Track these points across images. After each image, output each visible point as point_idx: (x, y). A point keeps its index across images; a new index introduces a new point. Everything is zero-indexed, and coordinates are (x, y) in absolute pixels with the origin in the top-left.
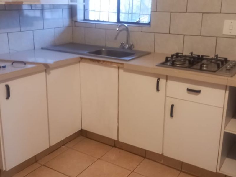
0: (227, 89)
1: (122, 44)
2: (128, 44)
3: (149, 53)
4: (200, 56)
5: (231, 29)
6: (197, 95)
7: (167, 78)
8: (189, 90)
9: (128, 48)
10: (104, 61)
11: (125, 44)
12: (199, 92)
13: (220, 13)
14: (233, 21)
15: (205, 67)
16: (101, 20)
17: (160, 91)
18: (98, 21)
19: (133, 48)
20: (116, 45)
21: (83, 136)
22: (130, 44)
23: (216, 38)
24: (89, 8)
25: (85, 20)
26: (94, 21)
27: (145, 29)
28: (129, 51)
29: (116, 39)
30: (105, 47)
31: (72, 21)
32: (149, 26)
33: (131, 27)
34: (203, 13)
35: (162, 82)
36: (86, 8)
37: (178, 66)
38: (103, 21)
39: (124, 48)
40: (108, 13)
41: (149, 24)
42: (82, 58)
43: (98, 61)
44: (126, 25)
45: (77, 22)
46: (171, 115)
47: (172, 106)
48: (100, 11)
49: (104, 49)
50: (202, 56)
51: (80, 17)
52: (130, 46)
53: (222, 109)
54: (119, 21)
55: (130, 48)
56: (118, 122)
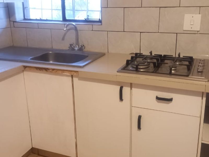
0: (204, 96)
1: (71, 45)
2: (78, 45)
3: (103, 55)
4: (163, 56)
5: (192, 24)
6: (168, 103)
7: (131, 86)
8: (158, 99)
9: (78, 50)
10: (53, 70)
11: (74, 45)
12: (170, 100)
13: (180, 7)
14: (194, 15)
15: (173, 70)
16: (44, 18)
17: (123, 101)
18: (41, 20)
19: (84, 49)
20: (64, 46)
21: (34, 153)
22: (80, 45)
23: (176, 34)
24: (29, 6)
25: (25, 19)
26: (36, 20)
27: (96, 27)
28: (80, 53)
29: (63, 39)
30: (52, 50)
31: (10, 21)
32: (101, 24)
33: (80, 26)
34: (160, 7)
35: (126, 90)
36: (25, 6)
37: (142, 70)
38: (47, 20)
39: (73, 49)
40: (51, 10)
41: (100, 21)
42: (25, 67)
43: (46, 69)
44: (74, 23)
45: (16, 22)
46: (139, 127)
47: (140, 117)
48: (42, 9)
49: (51, 52)
50: (165, 56)
51: (19, 16)
52: (80, 47)
53: (199, 119)
54: (64, 19)
55: (81, 49)
56: (76, 138)
